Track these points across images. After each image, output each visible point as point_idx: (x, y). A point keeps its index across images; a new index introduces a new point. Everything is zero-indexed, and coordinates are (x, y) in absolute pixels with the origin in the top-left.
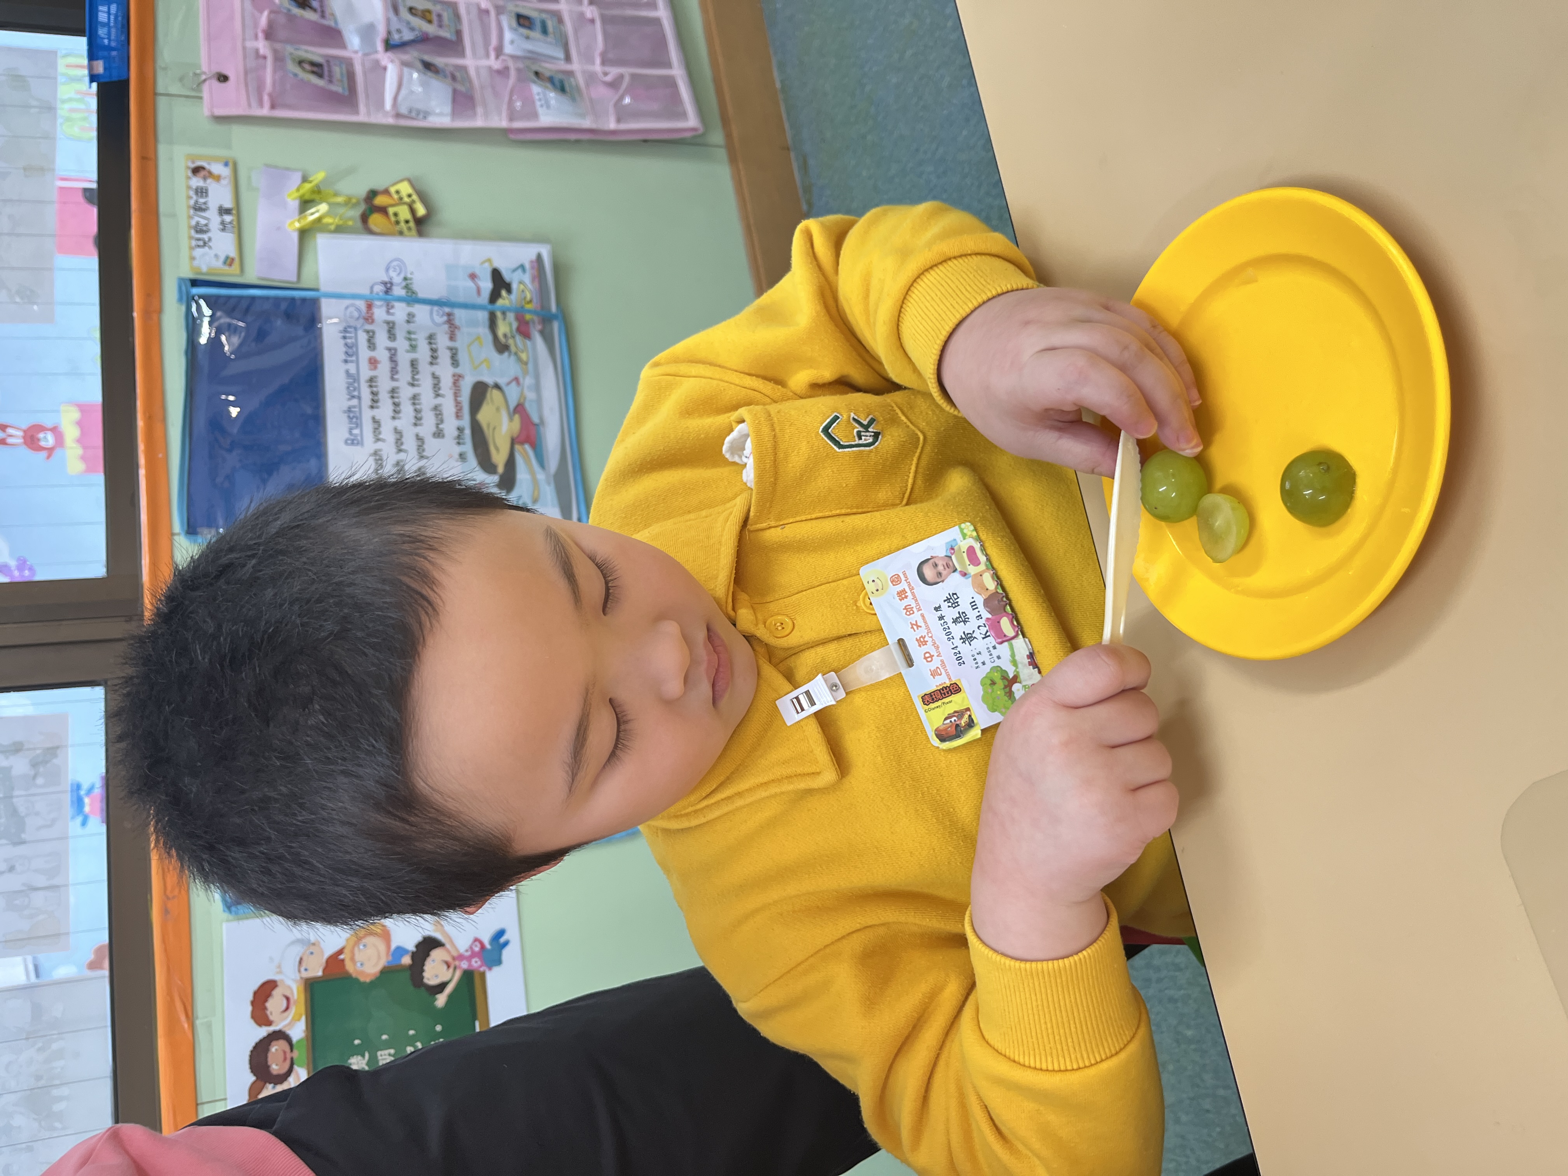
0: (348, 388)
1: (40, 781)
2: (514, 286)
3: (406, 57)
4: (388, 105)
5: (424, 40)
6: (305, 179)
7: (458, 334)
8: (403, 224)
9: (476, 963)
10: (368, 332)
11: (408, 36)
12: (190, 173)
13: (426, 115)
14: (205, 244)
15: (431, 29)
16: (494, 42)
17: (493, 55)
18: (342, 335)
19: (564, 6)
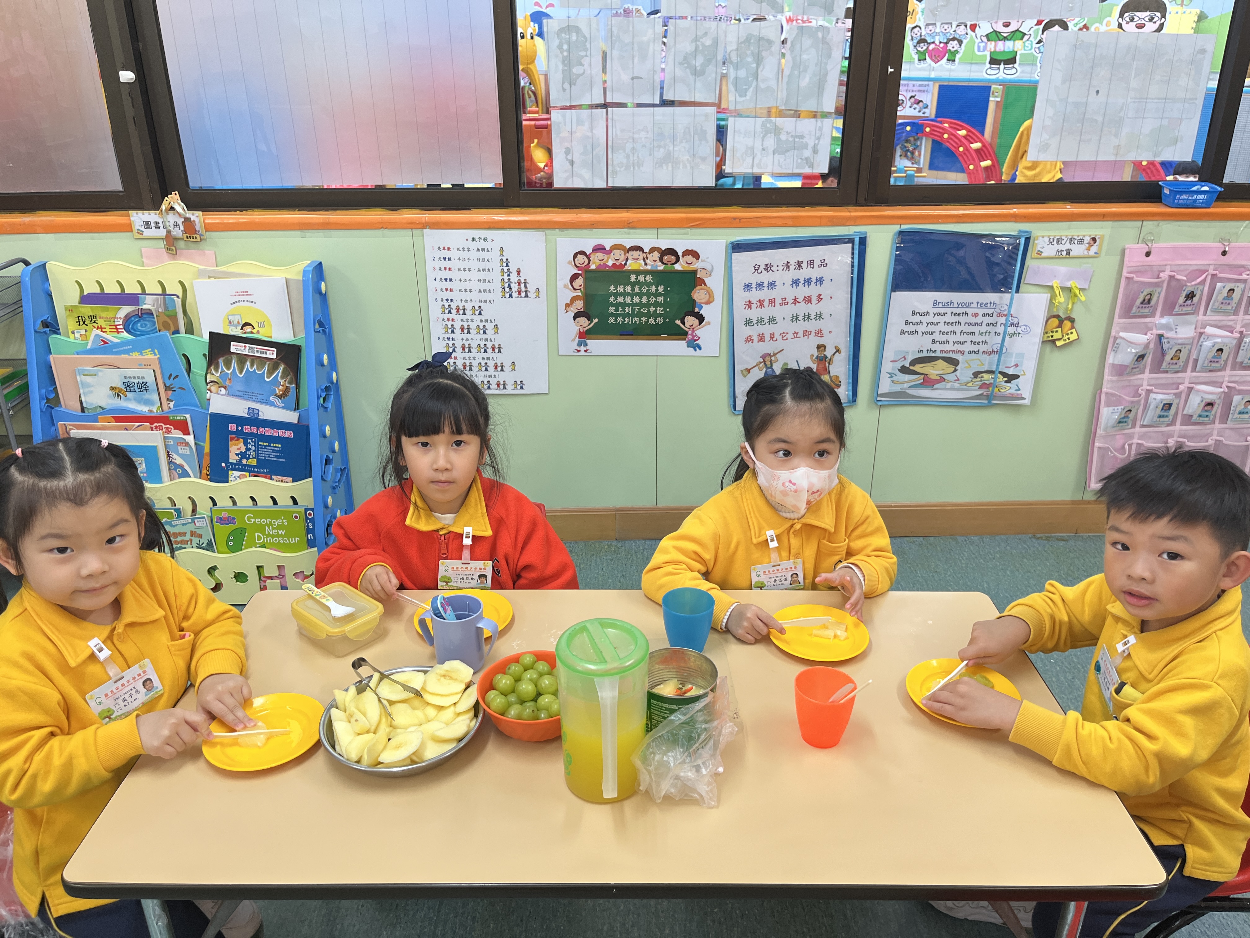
0: (963, 303)
1: (799, 161)
2: (1008, 385)
3: (1150, 345)
4: (1122, 334)
5: (1163, 354)
6: (1082, 290)
7: (986, 356)
8: (1051, 334)
9: (690, 337)
10: (993, 314)
11: (1165, 346)
13: (1114, 351)
14: (1051, 243)
15: (1168, 358)
16: (1155, 390)
17: (1149, 388)
18: (992, 302)
19: (1178, 427)
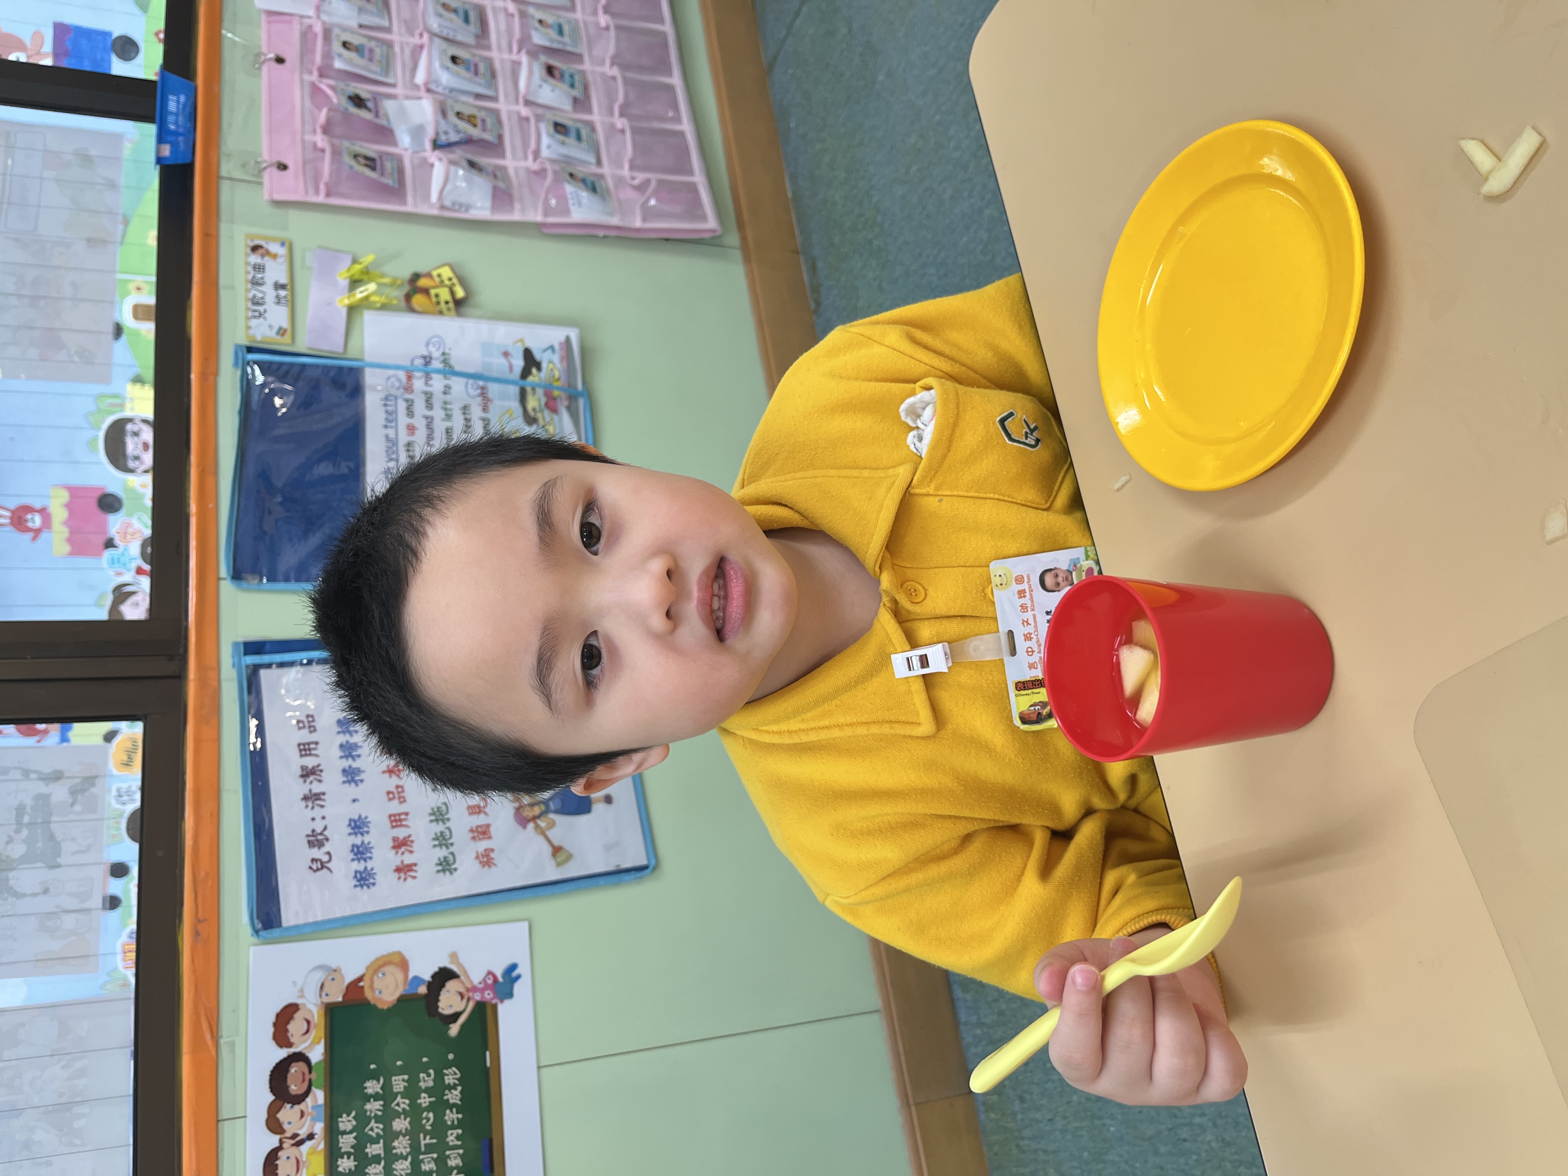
0: (387, 451)
1: (77, 808)
2: (544, 365)
3: (452, 156)
4: (434, 197)
5: (468, 141)
6: (355, 261)
7: (491, 407)
8: (443, 305)
9: (488, 995)
10: (407, 400)
11: (454, 137)
12: (249, 250)
13: (468, 208)
14: (260, 315)
15: (475, 133)
16: (533, 145)
17: (530, 157)
18: (383, 402)
19: (596, 117)
